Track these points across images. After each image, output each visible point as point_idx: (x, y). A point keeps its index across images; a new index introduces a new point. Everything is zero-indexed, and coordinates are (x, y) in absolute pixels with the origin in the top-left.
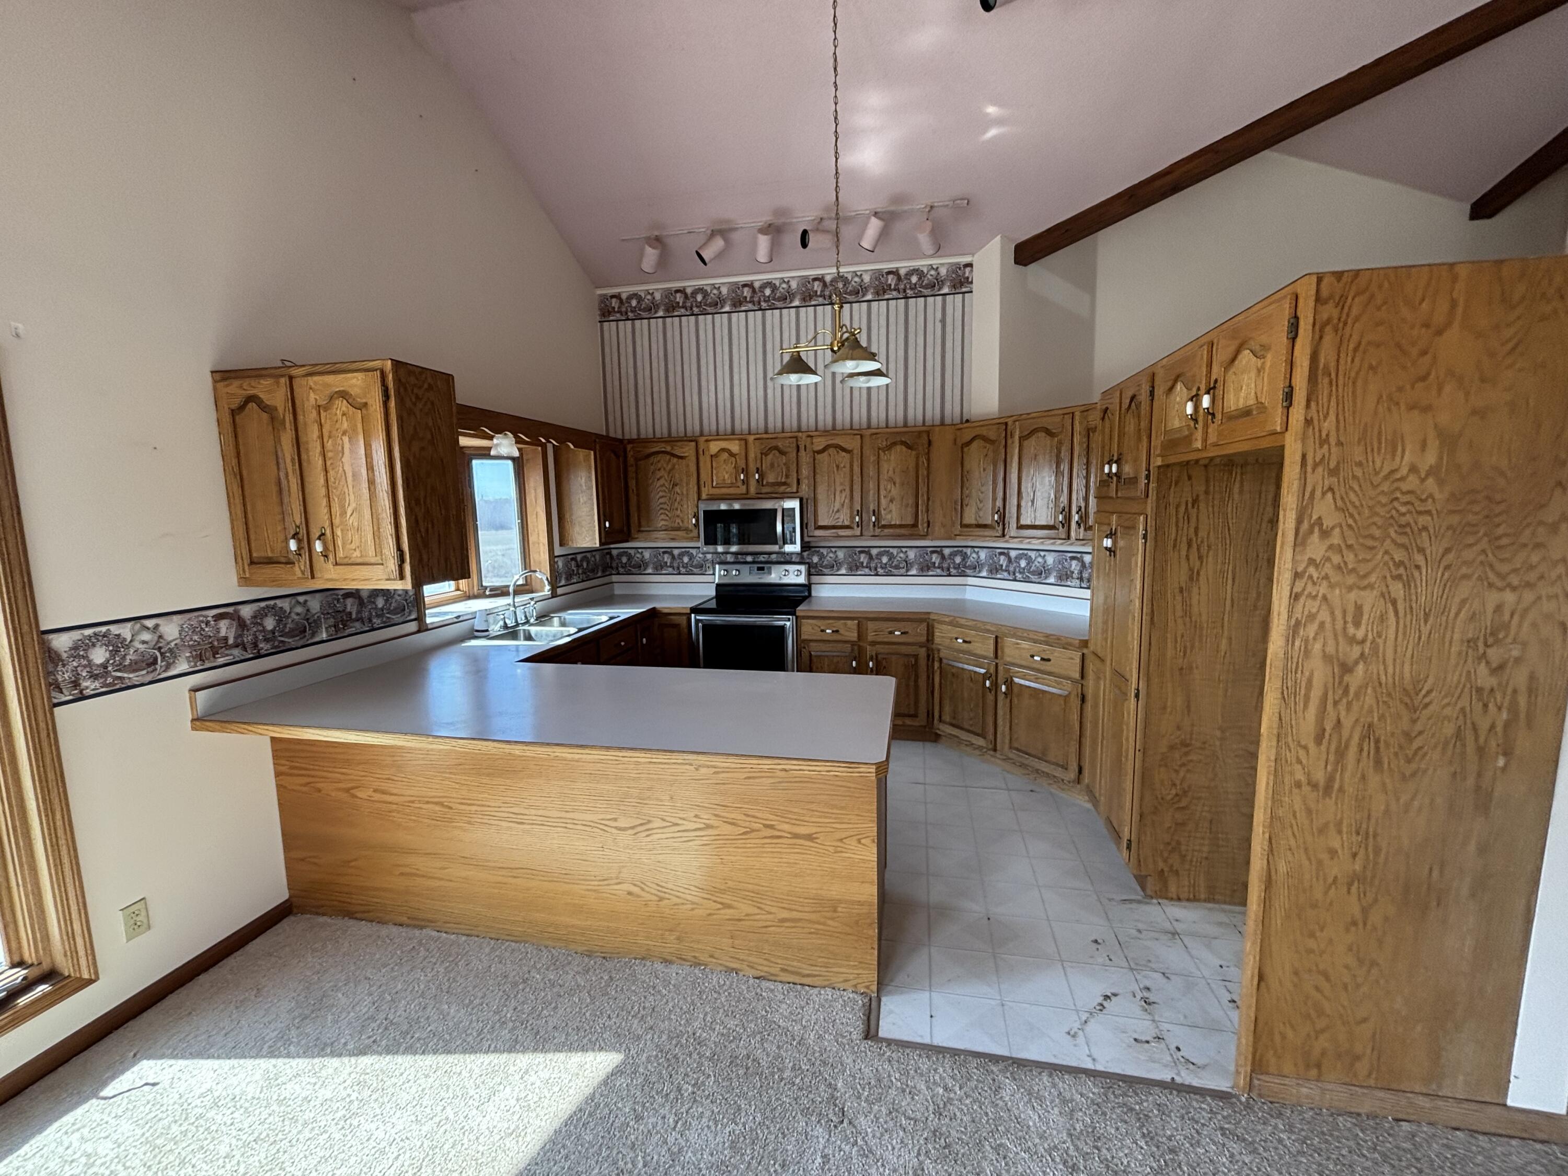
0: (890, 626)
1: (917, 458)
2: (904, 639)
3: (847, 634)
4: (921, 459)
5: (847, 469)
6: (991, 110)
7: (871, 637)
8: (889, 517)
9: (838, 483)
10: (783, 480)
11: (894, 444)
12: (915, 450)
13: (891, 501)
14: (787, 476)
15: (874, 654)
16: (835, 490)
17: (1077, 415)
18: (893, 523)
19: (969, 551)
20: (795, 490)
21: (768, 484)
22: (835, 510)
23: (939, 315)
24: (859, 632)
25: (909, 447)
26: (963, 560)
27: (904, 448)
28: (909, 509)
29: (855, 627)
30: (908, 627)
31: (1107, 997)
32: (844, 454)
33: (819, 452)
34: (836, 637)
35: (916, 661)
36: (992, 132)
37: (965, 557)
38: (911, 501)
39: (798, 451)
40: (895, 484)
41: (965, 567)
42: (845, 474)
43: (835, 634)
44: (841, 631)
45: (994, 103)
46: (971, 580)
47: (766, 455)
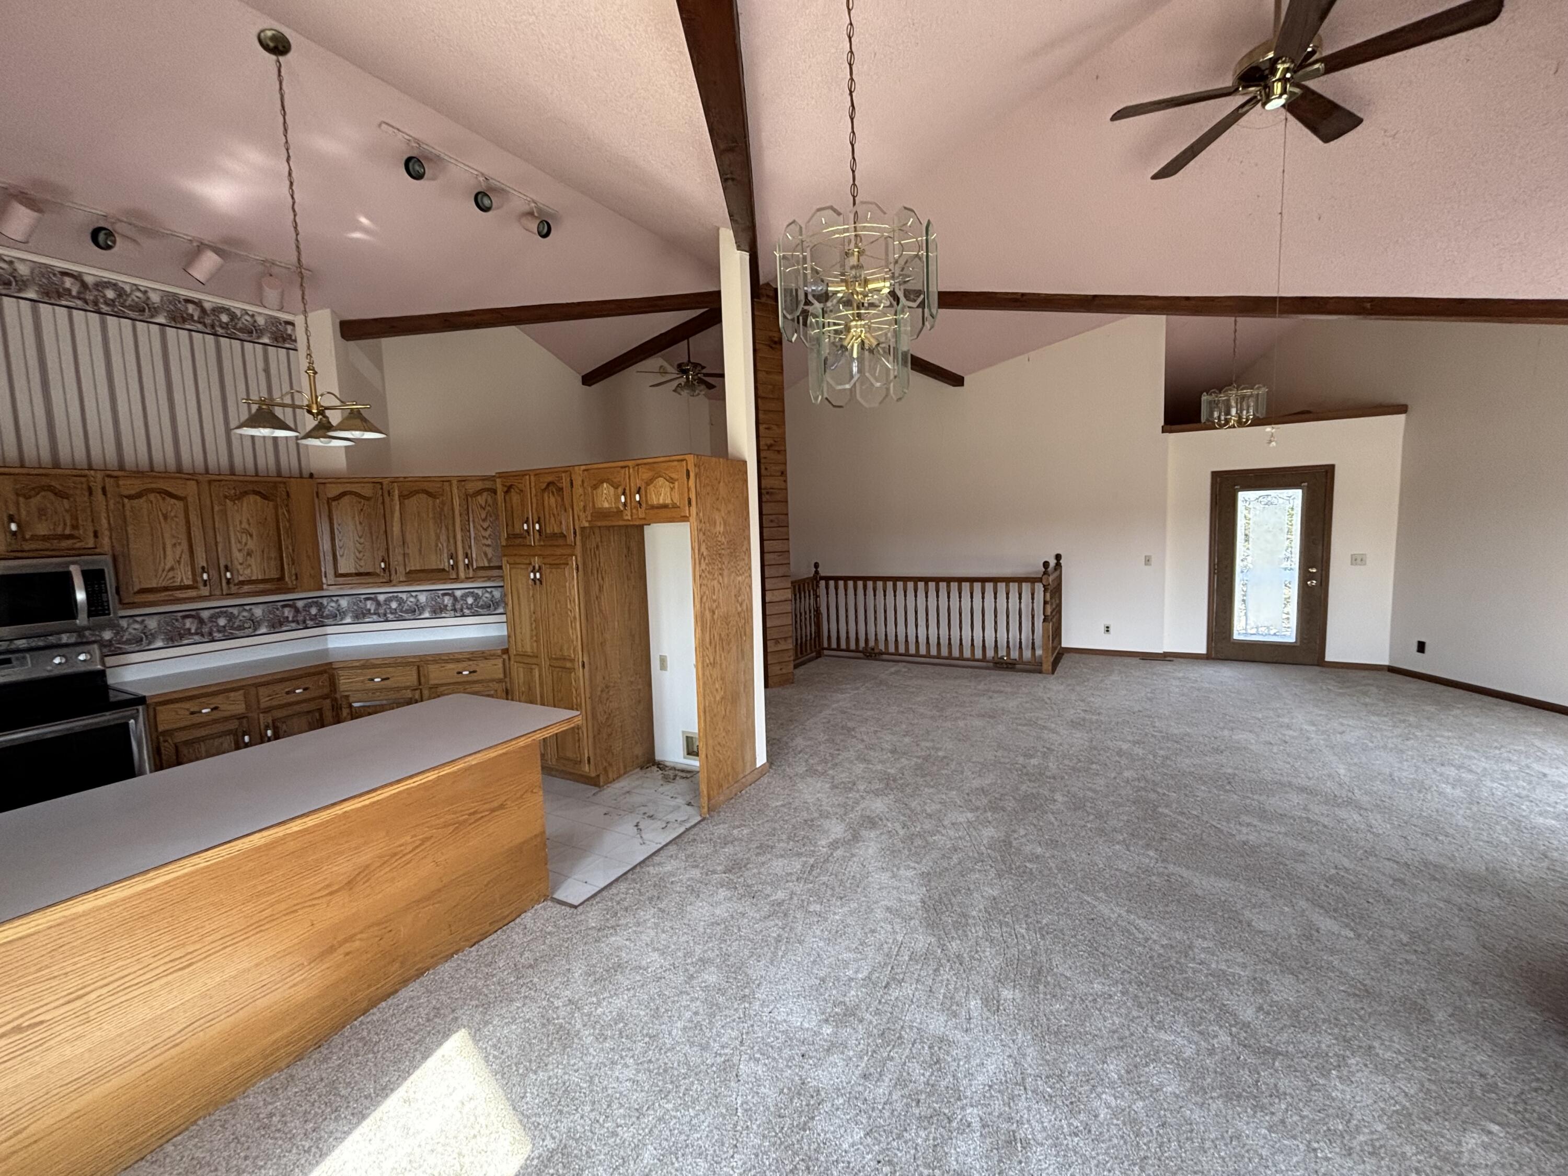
0: (288, 686)
1: (276, 508)
2: (308, 695)
3: (232, 707)
4: (280, 511)
5: (181, 520)
6: (364, 220)
7: (265, 702)
8: (248, 572)
9: (167, 535)
10: (67, 532)
11: (246, 493)
12: (272, 500)
13: (249, 554)
14: (75, 527)
15: (270, 721)
16: (164, 544)
17: (455, 483)
18: (254, 578)
19: (325, 601)
20: (91, 545)
21: (34, 538)
22: (167, 568)
23: (261, 365)
24: (246, 702)
25: (264, 497)
26: (320, 610)
27: (258, 498)
28: (273, 563)
29: (242, 698)
30: (308, 682)
31: (637, 826)
32: (173, 501)
33: (130, 497)
34: (217, 715)
35: (321, 715)
36: (357, 235)
37: (321, 607)
38: (273, 554)
39: (91, 494)
40: (251, 536)
41: (322, 617)
42: (177, 524)
43: (215, 712)
44: (222, 707)
45: (367, 217)
46: (329, 630)
47: (27, 498)
